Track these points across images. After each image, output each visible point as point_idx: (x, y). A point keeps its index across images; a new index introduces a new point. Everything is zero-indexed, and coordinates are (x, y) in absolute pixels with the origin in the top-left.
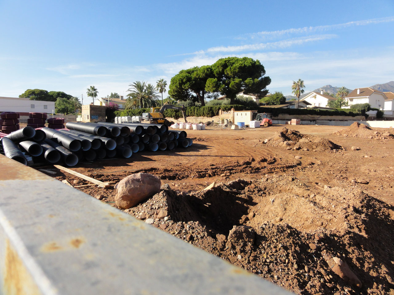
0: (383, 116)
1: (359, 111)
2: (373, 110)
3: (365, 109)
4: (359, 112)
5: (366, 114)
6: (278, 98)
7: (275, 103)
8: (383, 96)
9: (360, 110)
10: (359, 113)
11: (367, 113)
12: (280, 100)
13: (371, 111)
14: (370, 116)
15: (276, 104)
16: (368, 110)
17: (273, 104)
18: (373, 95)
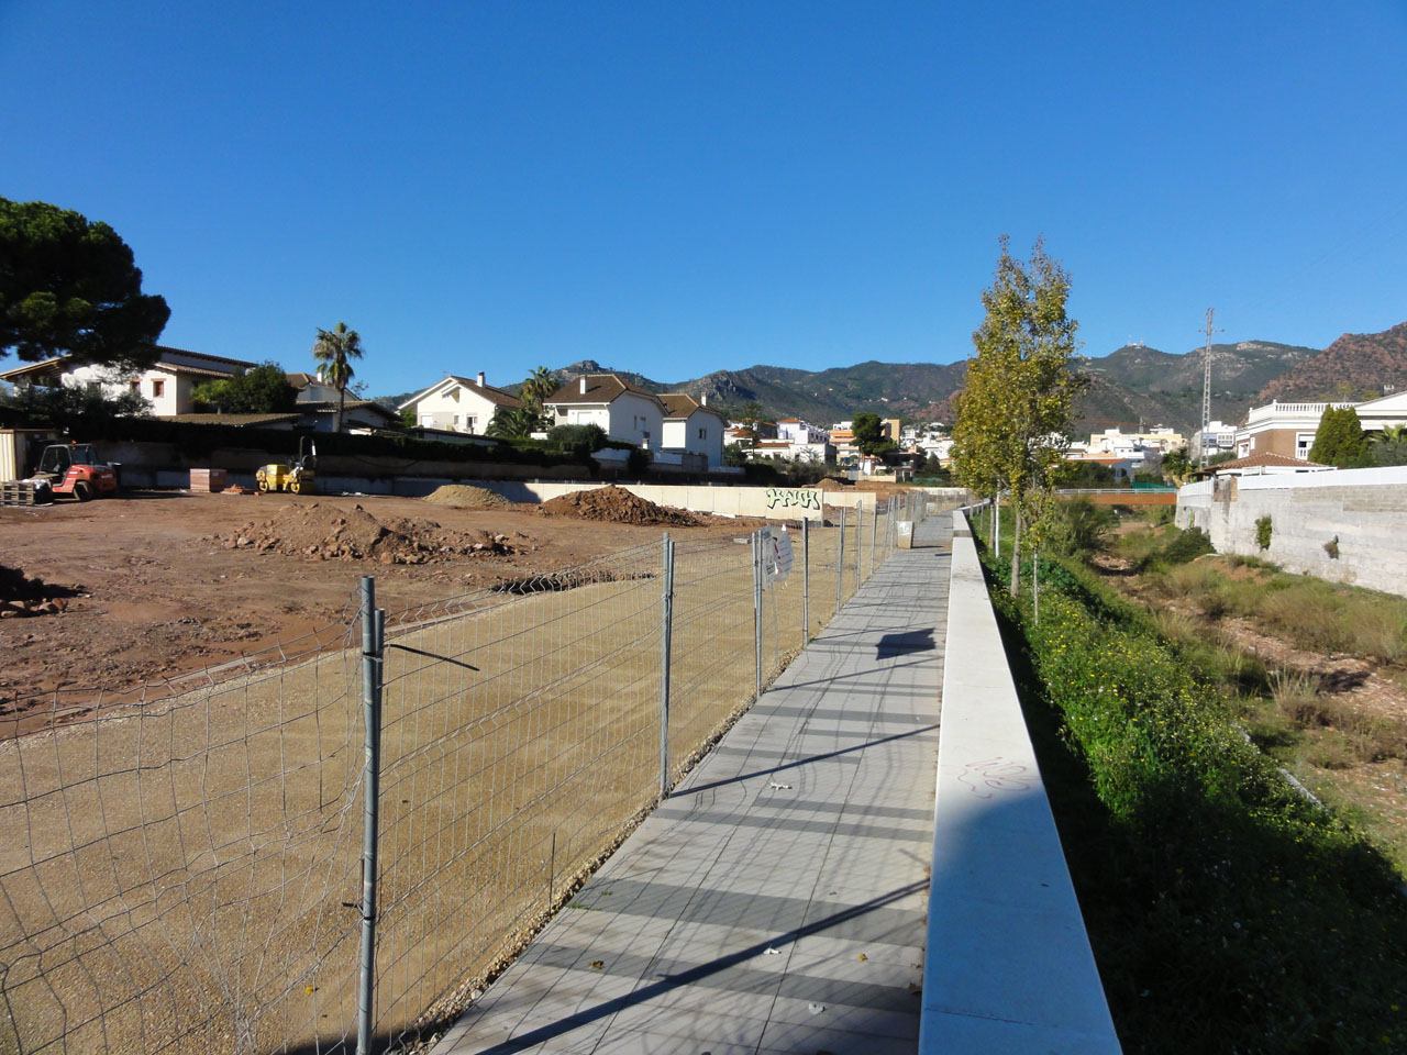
0: (649, 467)
1: (570, 450)
2: (617, 446)
3: (588, 444)
4: (565, 453)
5: (593, 460)
6: (263, 387)
7: (253, 408)
8: (658, 404)
9: (573, 446)
10: (568, 455)
11: (593, 455)
12: (267, 395)
13: (608, 450)
14: (604, 465)
15: (255, 412)
16: (597, 449)
17: (246, 410)
18: (624, 400)
